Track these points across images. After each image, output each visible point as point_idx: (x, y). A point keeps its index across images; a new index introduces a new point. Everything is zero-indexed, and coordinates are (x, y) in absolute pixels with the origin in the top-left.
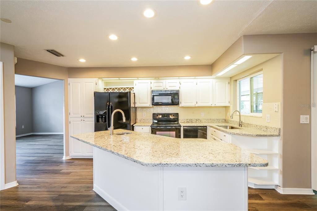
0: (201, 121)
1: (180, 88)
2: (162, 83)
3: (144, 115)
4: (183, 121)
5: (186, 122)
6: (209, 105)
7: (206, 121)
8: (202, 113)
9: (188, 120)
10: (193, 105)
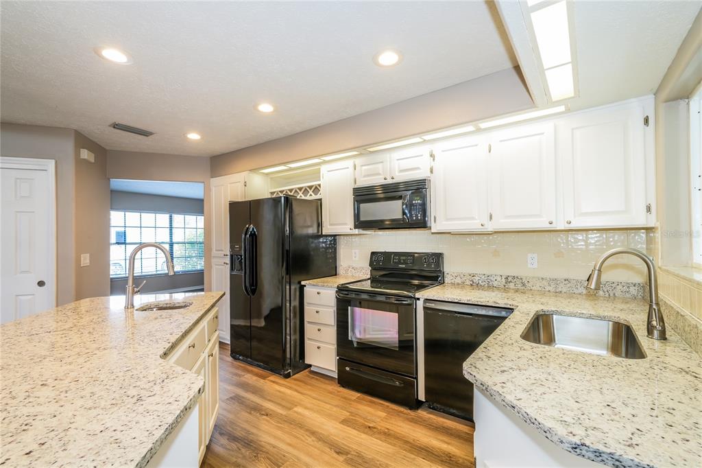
0: (524, 285)
1: (432, 172)
2: (382, 162)
3: (354, 255)
4: (458, 280)
5: (468, 283)
6: (542, 224)
7: (548, 288)
8: (530, 255)
9: (477, 278)
10: (473, 225)
